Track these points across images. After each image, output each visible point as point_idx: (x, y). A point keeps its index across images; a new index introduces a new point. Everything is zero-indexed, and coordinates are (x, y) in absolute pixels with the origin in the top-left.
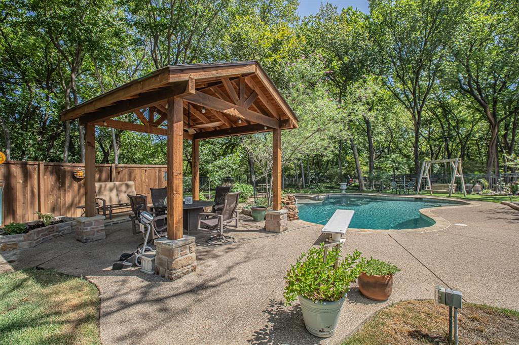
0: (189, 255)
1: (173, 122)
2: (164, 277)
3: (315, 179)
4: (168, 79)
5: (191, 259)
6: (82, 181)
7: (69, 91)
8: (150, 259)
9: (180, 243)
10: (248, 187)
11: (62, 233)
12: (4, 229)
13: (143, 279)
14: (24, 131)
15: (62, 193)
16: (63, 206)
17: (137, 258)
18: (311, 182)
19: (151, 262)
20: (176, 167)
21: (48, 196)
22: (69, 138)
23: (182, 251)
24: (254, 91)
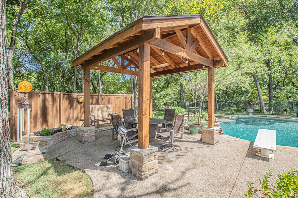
0: (154, 161)
1: (143, 61)
2: (135, 176)
3: (225, 104)
4: (142, 27)
5: (155, 164)
6: (82, 104)
7: (76, 52)
8: (126, 162)
9: (148, 152)
10: (182, 109)
11: (71, 136)
12: (41, 132)
13: (120, 175)
14: (54, 76)
15: (72, 110)
16: (72, 119)
17: (116, 159)
18: (222, 106)
19: (126, 164)
20: (145, 95)
21: (64, 113)
22: (76, 79)
23: (149, 158)
24: (196, 39)
